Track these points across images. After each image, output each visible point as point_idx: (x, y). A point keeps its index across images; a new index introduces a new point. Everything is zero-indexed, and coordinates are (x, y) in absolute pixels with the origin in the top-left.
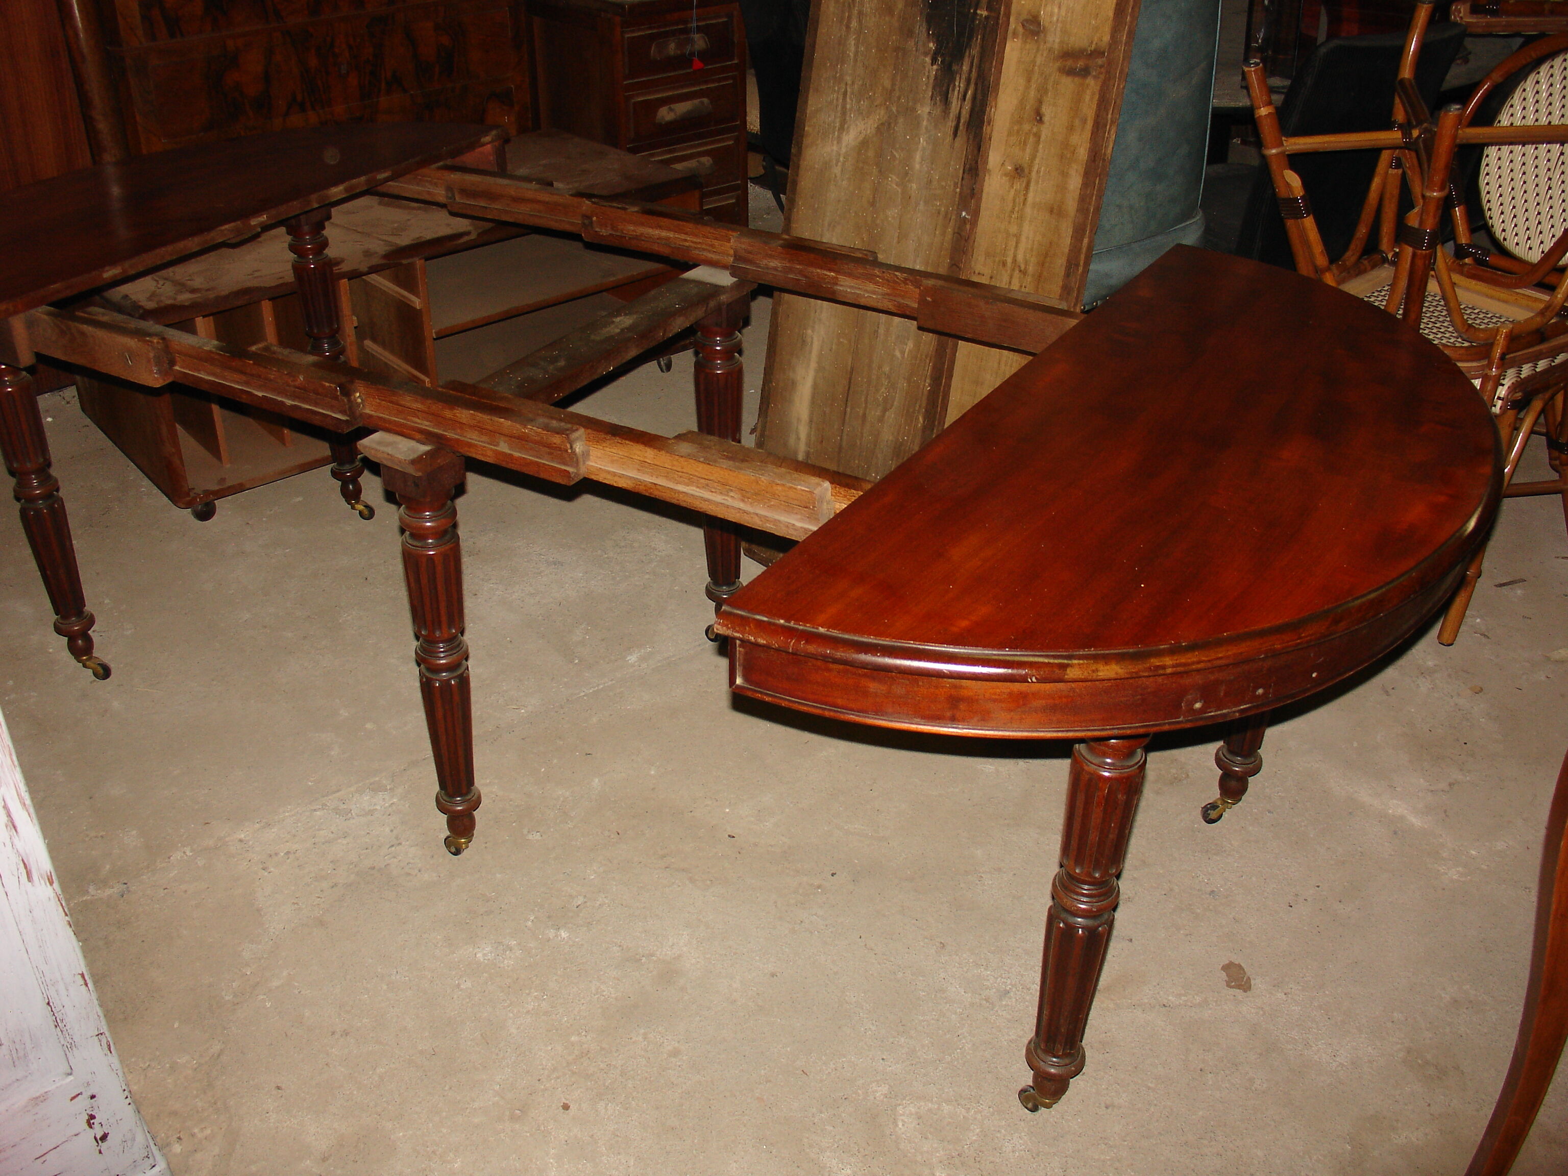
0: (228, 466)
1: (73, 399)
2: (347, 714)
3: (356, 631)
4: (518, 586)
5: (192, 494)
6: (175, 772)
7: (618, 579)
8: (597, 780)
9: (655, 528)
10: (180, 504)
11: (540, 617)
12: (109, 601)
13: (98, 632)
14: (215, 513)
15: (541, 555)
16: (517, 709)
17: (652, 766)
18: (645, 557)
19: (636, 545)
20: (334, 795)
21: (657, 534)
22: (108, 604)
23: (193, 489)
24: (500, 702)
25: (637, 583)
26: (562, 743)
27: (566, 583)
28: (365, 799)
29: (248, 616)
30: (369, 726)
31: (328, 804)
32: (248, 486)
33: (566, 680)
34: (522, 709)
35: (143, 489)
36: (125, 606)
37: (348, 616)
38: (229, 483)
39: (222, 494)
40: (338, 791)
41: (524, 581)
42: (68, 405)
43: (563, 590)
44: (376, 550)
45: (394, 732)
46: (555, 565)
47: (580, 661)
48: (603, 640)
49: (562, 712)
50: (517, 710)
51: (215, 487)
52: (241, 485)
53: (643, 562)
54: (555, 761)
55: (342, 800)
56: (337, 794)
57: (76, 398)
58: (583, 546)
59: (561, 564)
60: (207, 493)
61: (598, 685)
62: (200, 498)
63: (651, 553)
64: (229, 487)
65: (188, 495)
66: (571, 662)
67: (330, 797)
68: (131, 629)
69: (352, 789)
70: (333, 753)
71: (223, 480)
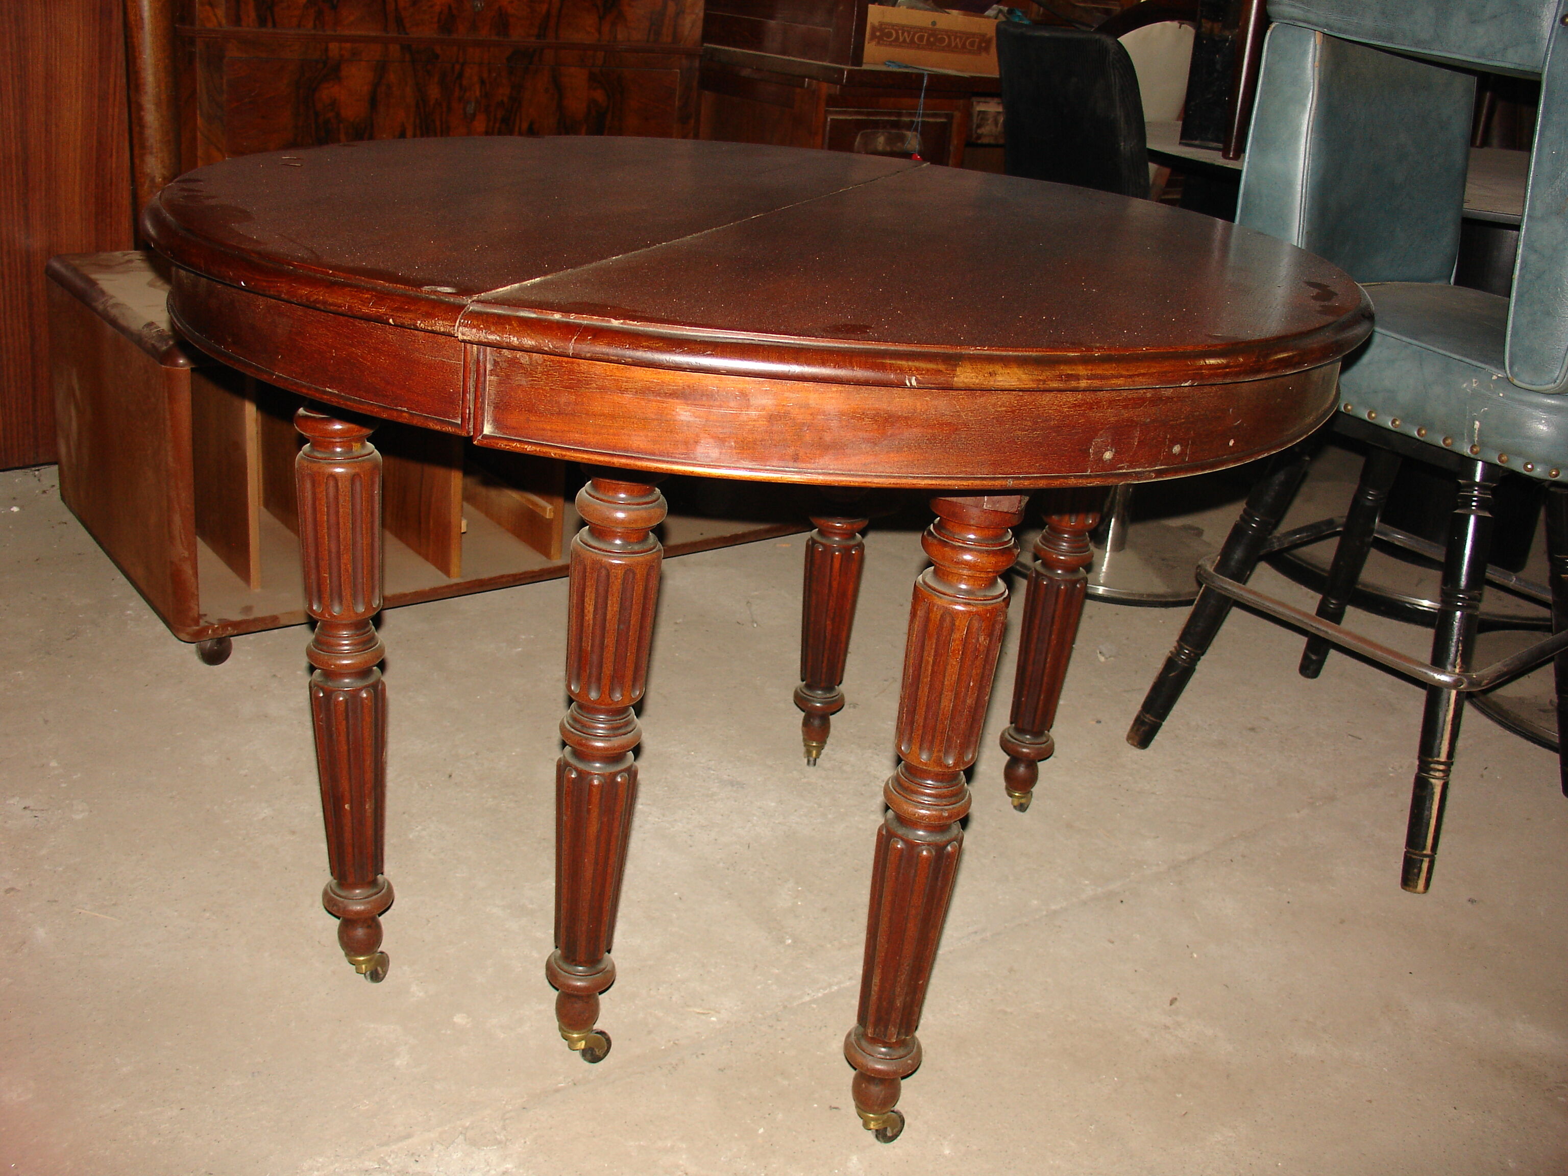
0: (258, 590)
1: (52, 489)
2: (421, 994)
3: (434, 854)
4: (681, 812)
5: (202, 623)
6: (124, 1069)
7: (830, 816)
8: (854, 1158)
9: (870, 747)
10: (183, 636)
11: (721, 865)
12: (56, 765)
13: (32, 810)
14: (228, 656)
15: (709, 768)
16: (703, 1014)
17: (944, 1138)
18: (864, 788)
19: (847, 768)
20: (400, 1144)
21: (875, 757)
22: (54, 768)
23: (205, 615)
24: (674, 999)
25: (861, 826)
26: (786, 1083)
27: (754, 815)
28: (455, 1157)
29: (267, 812)
30: (459, 1019)
31: (390, 1161)
32: (283, 622)
33: (777, 971)
34: (712, 1016)
35: (129, 612)
36: (79, 775)
37: (424, 829)
38: (257, 613)
39: (245, 628)
40: (409, 1136)
41: (689, 805)
42: (44, 495)
43: (750, 825)
44: (462, 735)
45: (502, 1036)
46: (733, 786)
47: (794, 941)
48: (825, 910)
49: (779, 1028)
50: (703, 1017)
51: (237, 617)
52: (275, 618)
53: (862, 794)
54: (780, 1116)
55: (413, 1154)
56: (404, 1144)
57: (55, 488)
58: (770, 763)
59: (741, 785)
60: (225, 624)
61: (830, 985)
62: (214, 631)
63: (871, 781)
64: (256, 620)
65: (197, 623)
66: (781, 941)
67: (394, 1147)
68: (82, 811)
69: (433, 1135)
70: (398, 1063)
71: (248, 609)
